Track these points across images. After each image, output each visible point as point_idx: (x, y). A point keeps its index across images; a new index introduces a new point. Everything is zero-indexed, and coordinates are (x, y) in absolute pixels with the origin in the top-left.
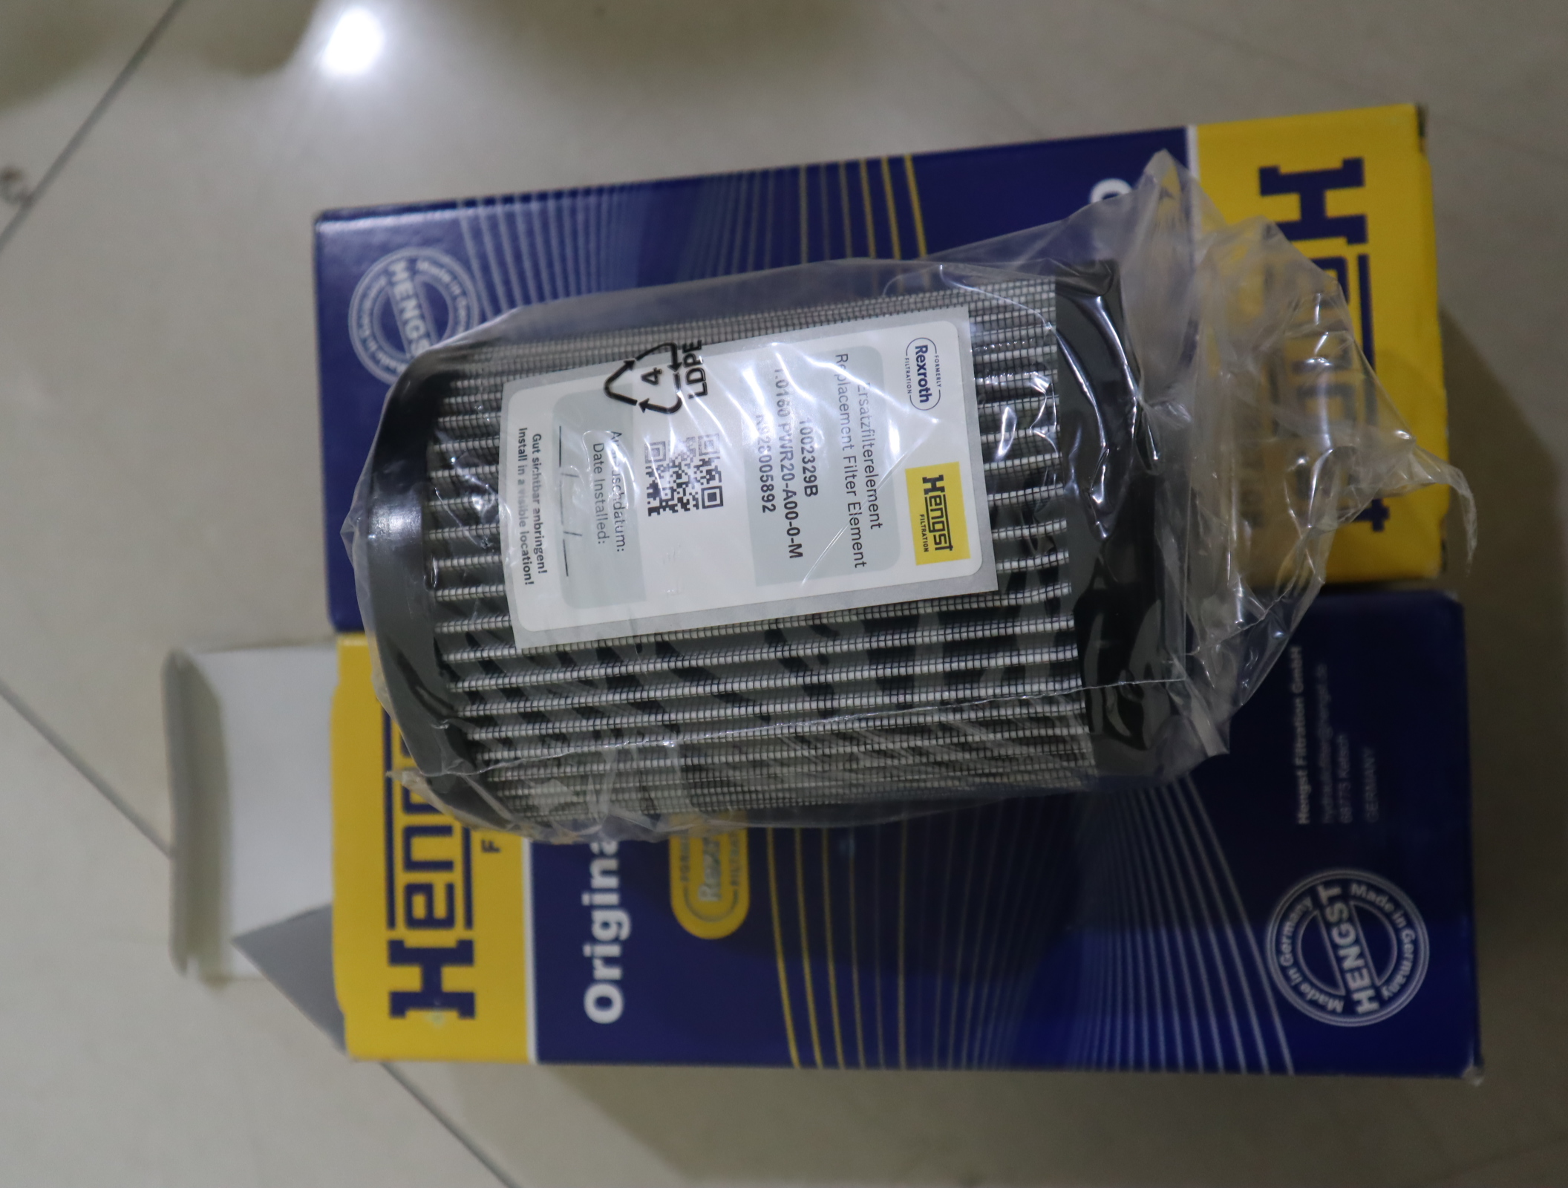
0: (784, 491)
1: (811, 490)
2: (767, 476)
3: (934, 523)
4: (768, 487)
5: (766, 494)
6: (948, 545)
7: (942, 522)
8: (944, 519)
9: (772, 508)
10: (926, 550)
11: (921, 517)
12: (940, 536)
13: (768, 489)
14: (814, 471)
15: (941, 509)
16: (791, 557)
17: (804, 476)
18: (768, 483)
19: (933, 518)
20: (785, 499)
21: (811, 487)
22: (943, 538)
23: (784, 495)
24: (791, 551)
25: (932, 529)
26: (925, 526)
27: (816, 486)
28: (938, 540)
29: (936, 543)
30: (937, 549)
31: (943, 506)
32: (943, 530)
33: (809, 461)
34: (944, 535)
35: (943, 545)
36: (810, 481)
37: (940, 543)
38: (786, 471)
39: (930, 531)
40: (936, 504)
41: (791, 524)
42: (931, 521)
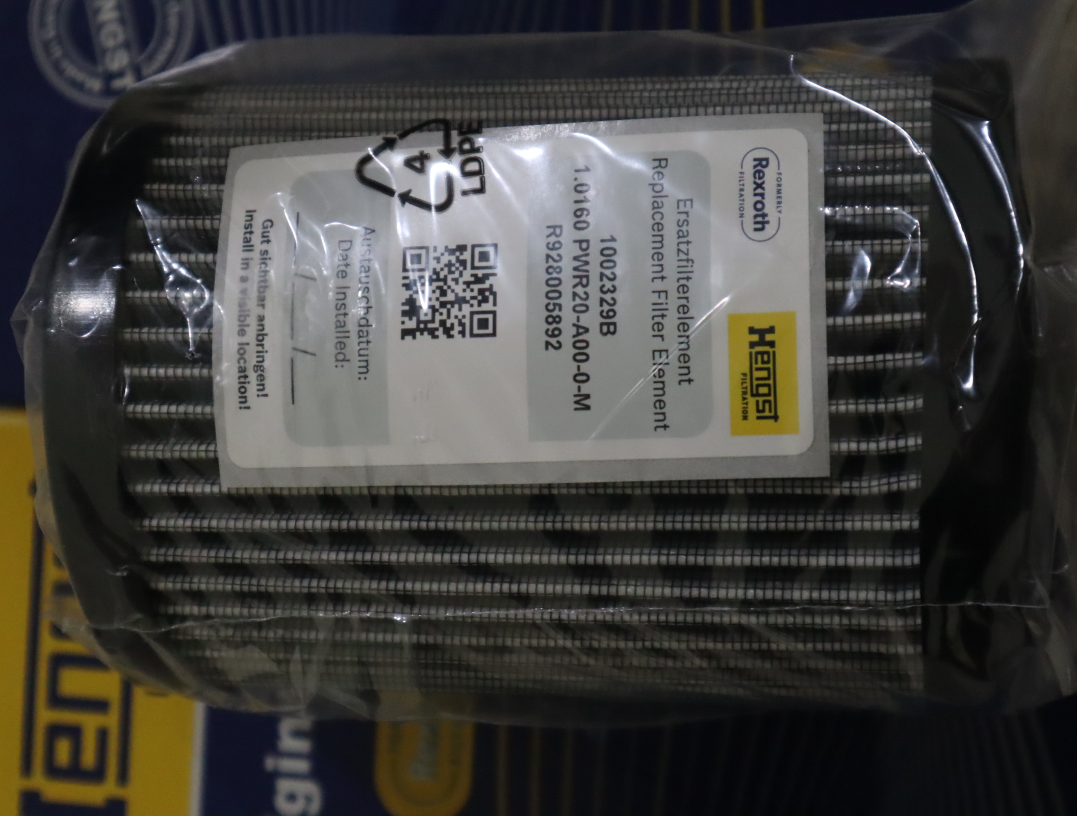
0: (574, 325)
1: (608, 328)
2: (555, 305)
3: (758, 386)
4: (554, 318)
5: (551, 327)
6: (772, 414)
7: (768, 385)
8: (771, 382)
9: (557, 345)
10: (745, 418)
11: (742, 377)
12: (764, 402)
13: (554, 321)
14: (614, 304)
15: (768, 369)
16: (576, 409)
17: (601, 309)
18: (555, 314)
19: (758, 379)
20: (574, 336)
21: (608, 324)
22: (767, 406)
23: (574, 331)
24: (577, 402)
25: (755, 392)
26: (746, 388)
27: (614, 324)
28: (761, 408)
29: (758, 411)
30: (759, 418)
31: (770, 365)
32: (769, 395)
33: (609, 290)
34: (769, 402)
35: (767, 413)
36: (608, 317)
37: (763, 411)
38: (578, 301)
39: (753, 395)
40: (763, 362)
41: (579, 368)
42: (755, 383)
